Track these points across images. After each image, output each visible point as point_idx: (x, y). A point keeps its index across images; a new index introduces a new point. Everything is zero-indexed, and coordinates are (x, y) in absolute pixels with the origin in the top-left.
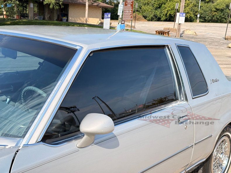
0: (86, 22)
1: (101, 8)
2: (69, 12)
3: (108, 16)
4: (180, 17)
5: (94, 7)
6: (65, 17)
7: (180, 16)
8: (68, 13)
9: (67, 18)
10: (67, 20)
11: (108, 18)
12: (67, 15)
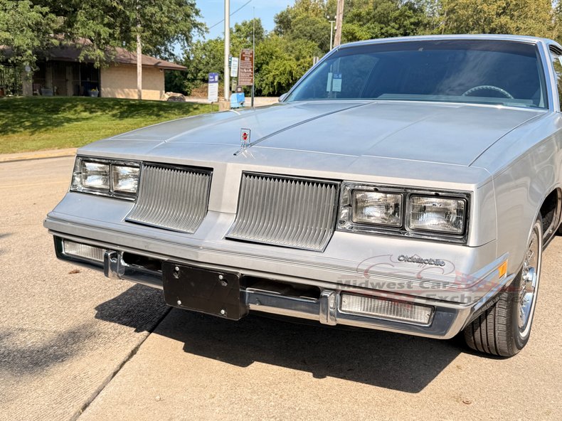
0: (140, 96)
1: (161, 69)
2: (102, 79)
3: (214, 78)
4: (334, 80)
5: (150, 69)
6: (95, 89)
7: (333, 78)
8: (100, 81)
9: (99, 90)
10: (99, 95)
11: (214, 82)
12: (97, 85)
